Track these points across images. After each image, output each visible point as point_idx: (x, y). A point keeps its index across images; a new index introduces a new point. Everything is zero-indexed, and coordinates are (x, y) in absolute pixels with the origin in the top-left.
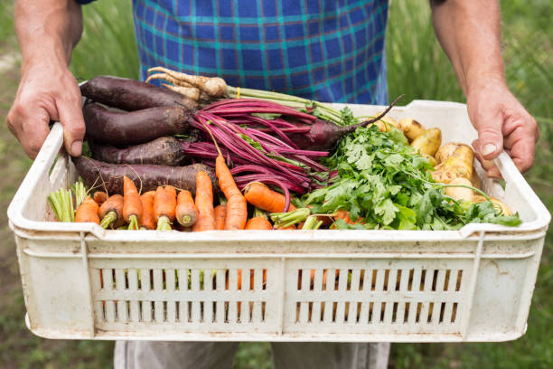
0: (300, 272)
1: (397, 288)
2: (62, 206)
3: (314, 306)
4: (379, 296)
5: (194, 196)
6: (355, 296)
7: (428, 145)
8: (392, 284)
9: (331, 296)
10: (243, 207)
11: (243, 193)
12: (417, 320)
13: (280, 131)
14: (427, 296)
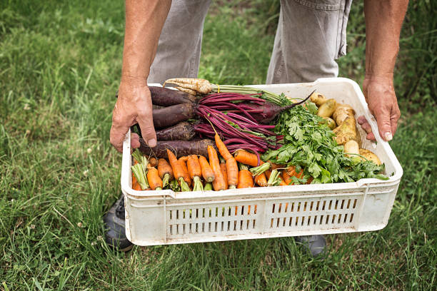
0: (274, 205)
1: (323, 209)
2: (139, 173)
3: (280, 220)
4: (314, 213)
5: (208, 160)
6: (302, 213)
7: (329, 109)
8: (321, 207)
9: (290, 214)
10: (235, 165)
11: (233, 155)
12: (333, 222)
13: (246, 111)
14: (338, 211)
